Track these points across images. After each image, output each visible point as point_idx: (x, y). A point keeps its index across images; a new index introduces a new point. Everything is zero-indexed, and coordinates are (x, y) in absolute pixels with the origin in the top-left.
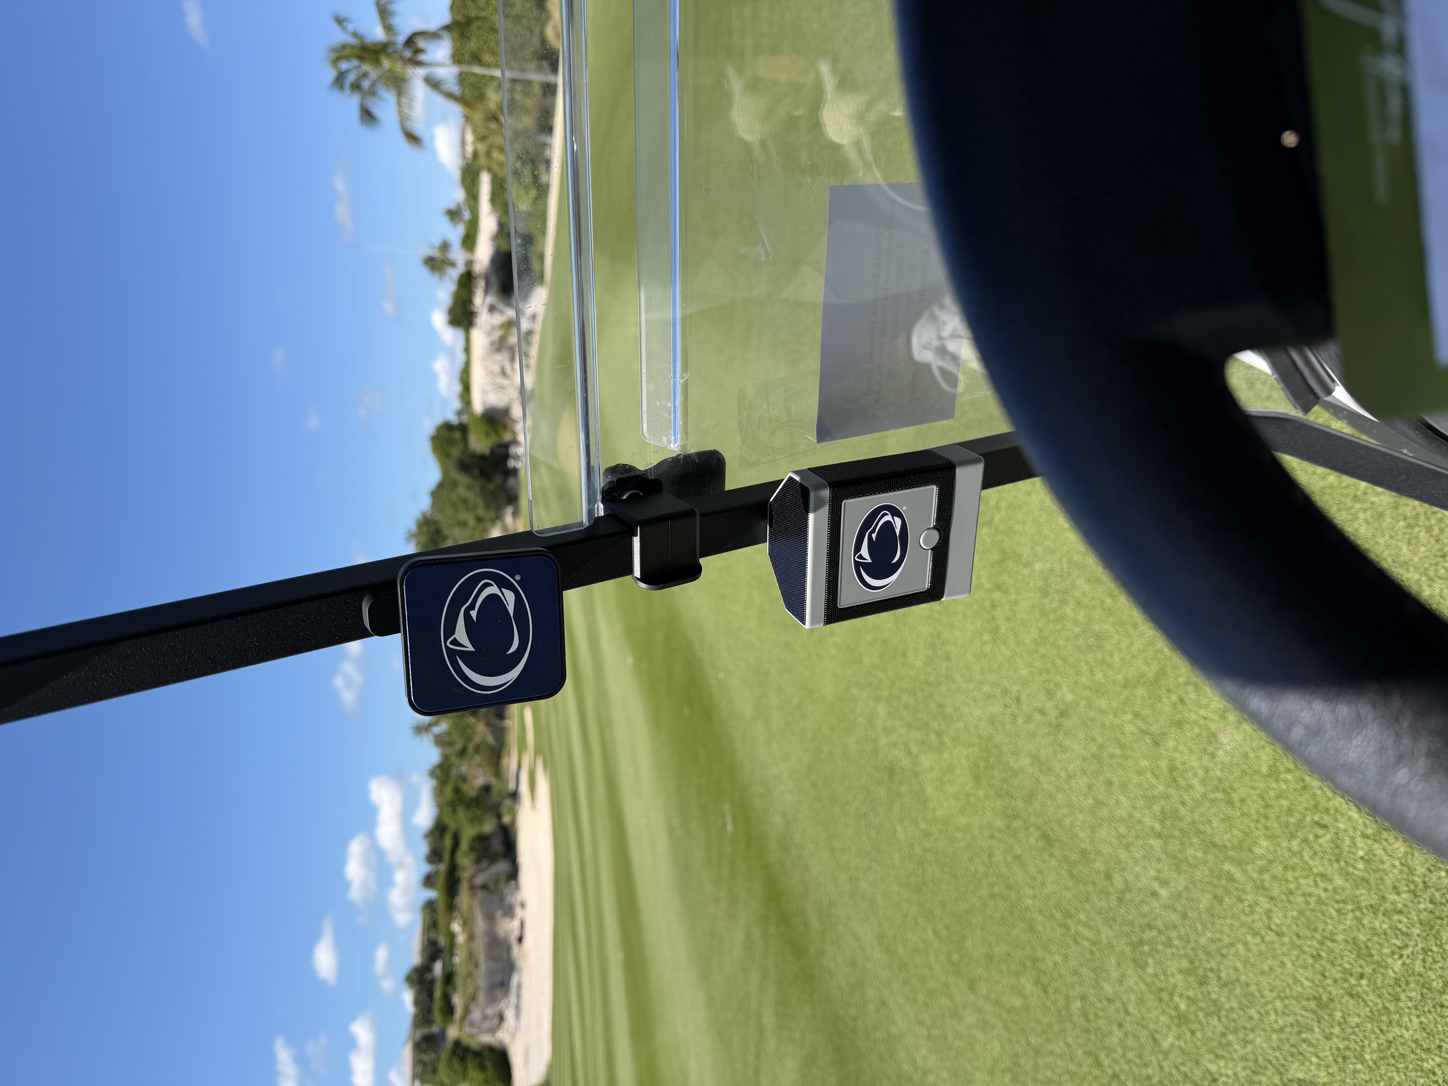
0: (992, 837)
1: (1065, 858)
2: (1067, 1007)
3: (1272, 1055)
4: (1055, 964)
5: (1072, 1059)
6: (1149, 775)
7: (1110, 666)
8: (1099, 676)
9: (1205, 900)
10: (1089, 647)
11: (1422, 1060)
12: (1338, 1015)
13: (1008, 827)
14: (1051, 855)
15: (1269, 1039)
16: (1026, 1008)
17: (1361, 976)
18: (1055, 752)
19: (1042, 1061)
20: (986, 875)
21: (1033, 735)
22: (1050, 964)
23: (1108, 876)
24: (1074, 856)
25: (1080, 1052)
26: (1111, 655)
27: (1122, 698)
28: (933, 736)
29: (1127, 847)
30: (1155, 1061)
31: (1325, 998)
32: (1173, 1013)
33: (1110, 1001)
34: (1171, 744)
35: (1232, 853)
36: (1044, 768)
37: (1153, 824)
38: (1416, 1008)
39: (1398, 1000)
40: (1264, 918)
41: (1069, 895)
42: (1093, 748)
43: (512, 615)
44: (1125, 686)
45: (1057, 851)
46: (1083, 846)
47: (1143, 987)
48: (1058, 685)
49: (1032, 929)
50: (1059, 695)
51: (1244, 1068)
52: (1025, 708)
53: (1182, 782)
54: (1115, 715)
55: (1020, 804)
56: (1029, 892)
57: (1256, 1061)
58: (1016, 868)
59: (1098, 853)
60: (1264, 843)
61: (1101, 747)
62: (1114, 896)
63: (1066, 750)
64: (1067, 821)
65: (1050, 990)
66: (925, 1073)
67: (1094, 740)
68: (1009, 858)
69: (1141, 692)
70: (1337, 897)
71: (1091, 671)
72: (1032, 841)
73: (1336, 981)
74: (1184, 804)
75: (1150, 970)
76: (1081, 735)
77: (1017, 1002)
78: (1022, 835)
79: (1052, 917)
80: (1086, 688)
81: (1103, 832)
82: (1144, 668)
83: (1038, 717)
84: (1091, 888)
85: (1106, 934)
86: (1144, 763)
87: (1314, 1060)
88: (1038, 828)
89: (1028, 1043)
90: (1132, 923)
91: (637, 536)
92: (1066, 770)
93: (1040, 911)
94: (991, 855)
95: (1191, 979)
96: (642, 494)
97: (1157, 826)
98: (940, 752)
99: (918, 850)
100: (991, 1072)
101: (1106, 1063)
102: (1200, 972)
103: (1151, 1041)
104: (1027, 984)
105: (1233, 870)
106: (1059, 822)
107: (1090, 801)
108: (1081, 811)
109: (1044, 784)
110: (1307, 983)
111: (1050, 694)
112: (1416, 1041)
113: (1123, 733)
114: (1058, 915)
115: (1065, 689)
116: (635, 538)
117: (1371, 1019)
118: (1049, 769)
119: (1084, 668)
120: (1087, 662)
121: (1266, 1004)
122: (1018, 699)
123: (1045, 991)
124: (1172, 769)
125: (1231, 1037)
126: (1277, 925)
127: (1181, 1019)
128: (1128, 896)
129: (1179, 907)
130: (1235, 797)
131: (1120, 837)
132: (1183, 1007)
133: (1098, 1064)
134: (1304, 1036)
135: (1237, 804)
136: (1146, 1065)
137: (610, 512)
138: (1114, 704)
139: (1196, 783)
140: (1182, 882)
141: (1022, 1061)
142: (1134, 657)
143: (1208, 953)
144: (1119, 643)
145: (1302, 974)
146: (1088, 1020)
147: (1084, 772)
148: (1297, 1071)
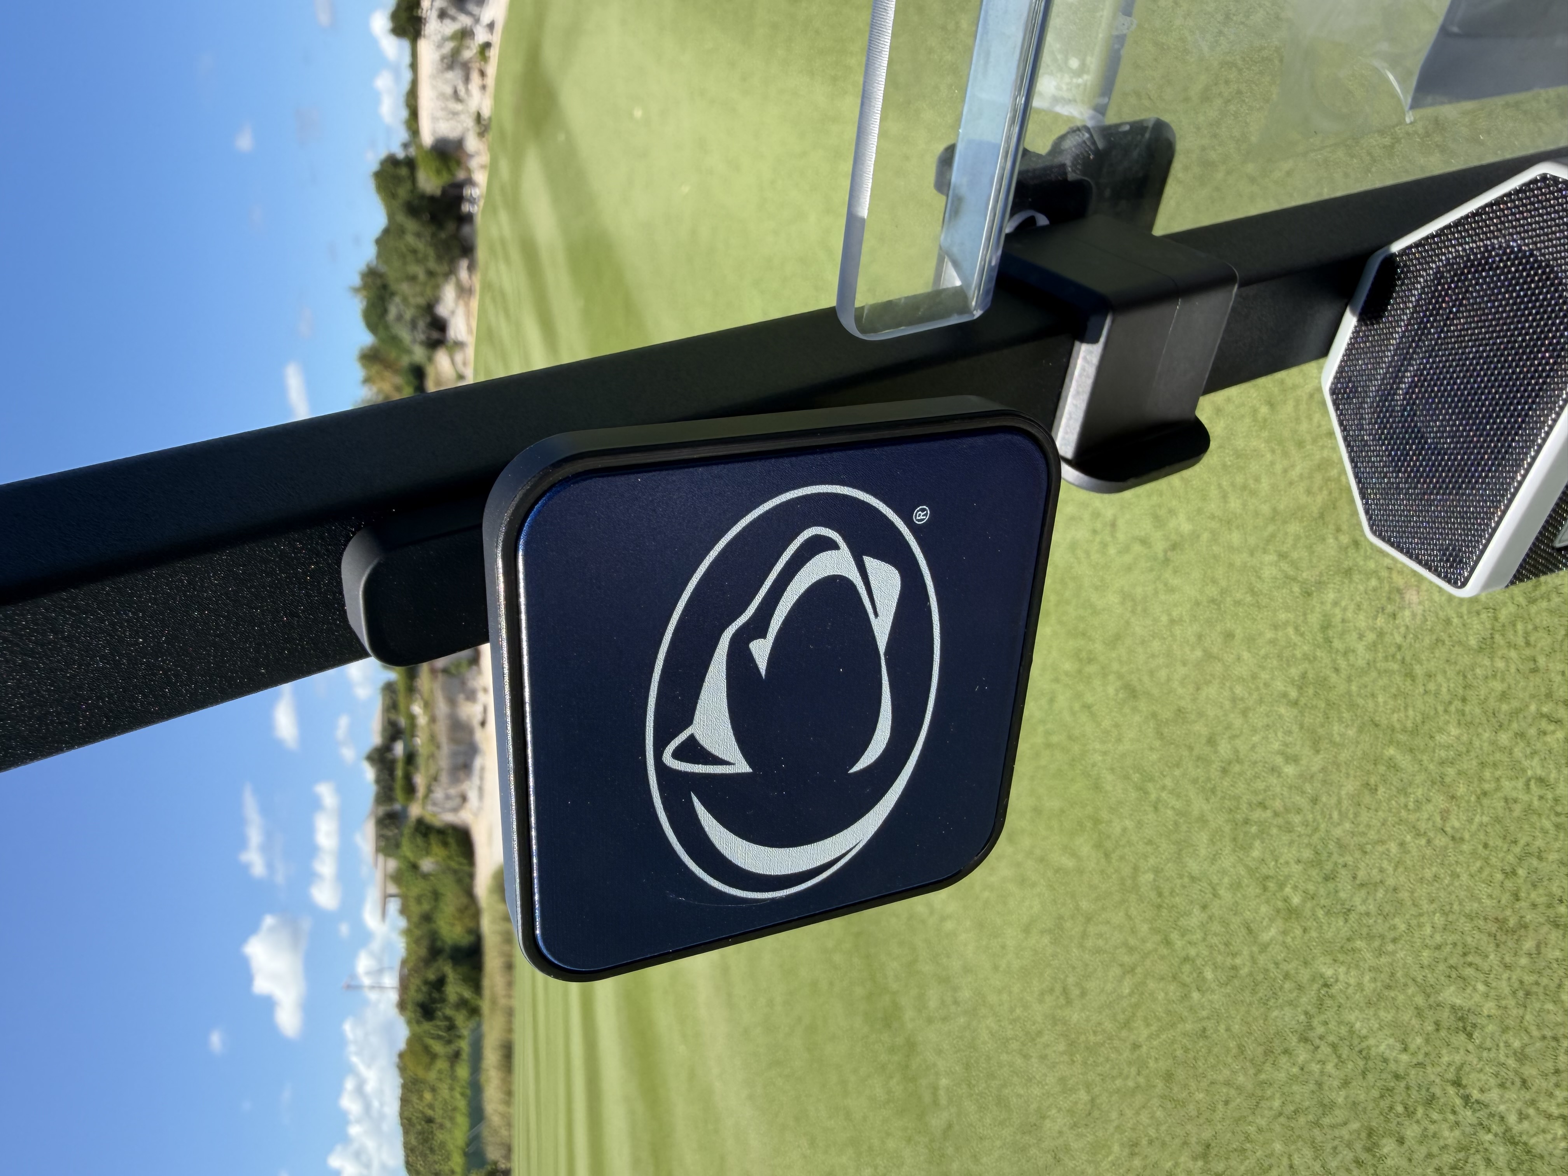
0: (1057, 680)
1: (1154, 715)
2: (1134, 878)
4: (1124, 830)
5: (1133, 931)
6: (1290, 630)
7: (1253, 493)
8: (1234, 504)
9: (1350, 787)
10: (1224, 466)
12: (1529, 945)
13: (1080, 671)
14: (1135, 709)
15: (1417, 955)
16: (1081, 871)
18: (1156, 592)
19: (1092, 929)
21: (1129, 569)
22: (1118, 830)
23: (1211, 741)
24: (1166, 714)
25: (1145, 928)
26: (1257, 480)
27: (1266, 534)
29: (1245, 713)
30: (1246, 952)
31: (1512, 922)
32: (1280, 904)
33: (1193, 879)
34: (1331, 596)
35: (1402, 737)
36: (1139, 608)
37: (1289, 689)
40: (1438, 819)
41: (1154, 756)
42: (1212, 591)
44: (1273, 519)
45: (1143, 705)
46: (1182, 703)
47: (1242, 871)
48: (1172, 512)
49: (1097, 787)
50: (1172, 524)
51: (1374, 980)
52: (1121, 536)
53: (1337, 644)
54: (1252, 554)
55: (1098, 647)
56: (1098, 746)
57: (1393, 975)
58: (1084, 718)
59: (1201, 714)
60: (1454, 731)
61: (1224, 592)
62: (1216, 765)
63: (1171, 590)
64: (1163, 674)
65: (1114, 857)
66: (943, 919)
67: (1214, 581)
68: (1077, 706)
69: (1294, 528)
71: (1225, 497)
72: (1111, 690)
73: (1534, 906)
74: (1337, 670)
75: (1256, 853)
76: (1196, 574)
77: (1068, 863)
78: (1097, 682)
79: (1127, 777)
80: (1213, 517)
81: (1211, 691)
82: (1304, 499)
83: (1137, 548)
84: (1186, 753)
85: (1199, 805)
86: (1282, 616)
87: (1481, 987)
88: (1120, 676)
89: (1077, 908)
90: (1237, 798)
92: (1169, 615)
93: (1112, 770)
94: (1052, 701)
95: (1314, 872)
97: (1293, 694)
100: (1027, 930)
101: (1179, 944)
102: (1329, 866)
103: (1244, 931)
104: (1084, 846)
105: (1399, 757)
106: (1151, 673)
107: (1199, 653)
108: (1184, 664)
109: (1137, 629)
110: (1488, 902)
111: (1158, 521)
113: (1260, 578)
114: (1136, 777)
115: (1182, 517)
118: (1145, 610)
119: (1214, 492)
120: (1220, 486)
121: (1421, 915)
122: (1113, 525)
123: (1107, 856)
124: (1326, 626)
125: (1359, 944)
126: (1453, 828)
127: (1291, 913)
128: (1237, 768)
129: (1308, 788)
130: (1418, 670)
131: (1234, 700)
132: (1296, 900)
133: (1168, 942)
134: (1470, 959)
135: (1420, 680)
136: (1234, 955)
138: (1252, 541)
139: (1360, 648)
140: (1317, 763)
141: (1068, 924)
142: (1291, 483)
143: (1342, 846)
144: (1272, 463)
145: (1483, 891)
146: (1160, 895)
147: (1194, 618)
148: (1451, 995)
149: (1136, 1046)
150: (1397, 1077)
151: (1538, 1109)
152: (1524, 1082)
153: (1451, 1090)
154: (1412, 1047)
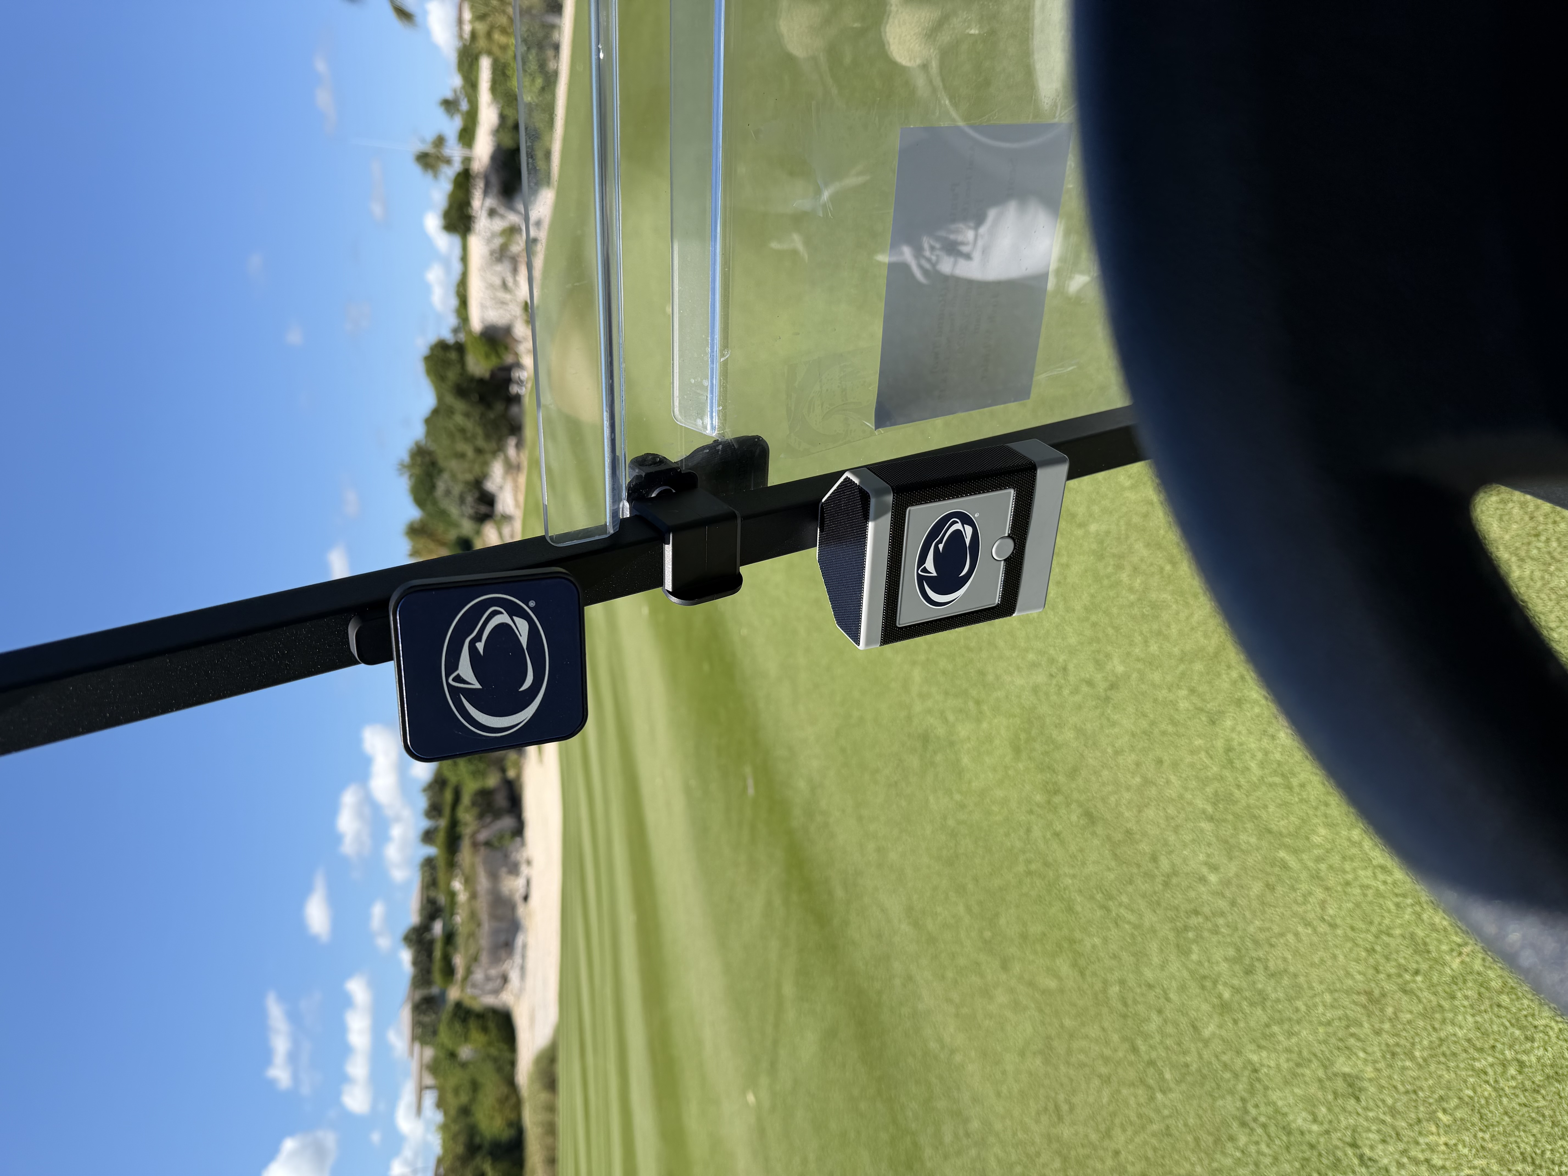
0: (1031, 812)
1: (1109, 838)
2: (1105, 991)
3: (1317, 1048)
4: (1094, 947)
5: (1107, 1043)
6: (1203, 755)
7: (1167, 638)
8: (1154, 648)
9: (1257, 888)
10: (1143, 616)
11: (1475, 1060)
12: (1390, 1011)
13: (1049, 802)
14: (1094, 834)
15: (1316, 1032)
16: (1062, 991)
17: (1417, 972)
18: (1102, 727)
19: (1075, 1045)
20: (1023, 852)
21: (1079, 707)
22: (1089, 946)
23: (1154, 859)
24: (1118, 836)
25: (1115, 1038)
26: (1168, 626)
27: (1178, 672)
28: (971, 705)
29: (1176, 829)
30: (1193, 1049)
31: (1377, 993)
32: (1216, 1001)
33: (1150, 986)
34: (1229, 723)
35: (1288, 840)
36: (1090, 742)
37: (1205, 806)
38: (1472, 1006)
39: (1454, 998)
40: (1318, 909)
41: (1111, 876)
42: (1144, 724)
43: (525, 646)
44: (1181, 660)
45: (1100, 830)
46: (1129, 825)
47: (1185, 974)
48: (1108, 656)
49: (1070, 909)
50: (1109, 667)
51: (1288, 1060)
52: (1072, 679)
53: (1238, 764)
54: (1170, 690)
55: (1061, 779)
56: (1068, 871)
57: (1300, 1053)
58: (1055, 845)
59: (1144, 834)
60: (1322, 831)
61: (1153, 723)
62: (1159, 879)
63: (1113, 724)
64: (1113, 799)
65: (1088, 973)
66: (953, 1052)
67: (1145, 715)
68: (1048, 835)
69: (1198, 666)
70: (1396, 891)
71: (1146, 642)
72: (1074, 818)
73: (1389, 976)
74: (1239, 787)
75: (1194, 957)
76: (1131, 709)
77: (1052, 984)
78: (1063, 811)
79: (1092, 898)
80: (1138, 660)
81: (1150, 813)
82: (1203, 641)
83: (1085, 689)
84: (1135, 870)
85: (1150, 919)
86: (1198, 742)
87: (1362, 1055)
88: (1080, 804)
89: (1062, 1026)
90: (1177, 909)
91: (669, 544)
92: (1113, 746)
93: (1080, 891)
94: (1028, 831)
95: (1237, 968)
96: (674, 491)
97: (1210, 809)
98: (979, 720)
99: (951, 822)
100: (1022, 1054)
101: (1143, 1048)
102: (1247, 961)
103: (1191, 1029)
104: (1064, 966)
105: (1287, 858)
106: (1104, 800)
107: (1138, 780)
108: (1128, 789)
109: (1090, 760)
110: (1359, 977)
111: (1099, 665)
112: (1469, 1041)
113: (1177, 710)
114: (1099, 896)
115: (1116, 661)
116: (666, 546)
117: (1424, 1016)
118: (1094, 744)
119: (1138, 639)
120: (1141, 633)
121: (1315, 995)
122: (1065, 669)
123: (1082, 974)
124: (1229, 749)
125: (1276, 1029)
126: (1331, 916)
127: (1224, 1007)
128: (1174, 881)
129: (1228, 893)
130: (1295, 782)
131: (1168, 818)
132: (1227, 995)
133: (1135, 1049)
134: (1353, 1030)
135: (1297, 789)
136: (1185, 1053)
137: (638, 513)
138: (1169, 678)
139: (1253, 765)
140: (1232, 869)
141: (1055, 1043)
142: (1192, 629)
143: (1256, 942)
144: (1177, 613)
145: (1354, 968)
146: (1125, 1004)
147: (1132, 748)
148: (1343, 1065)
149: (1117, 1153)
150: (1312, 1147)
151: (1409, 1158)
152: (1398, 1134)
153: (1350, 1151)
154: (1320, 1118)
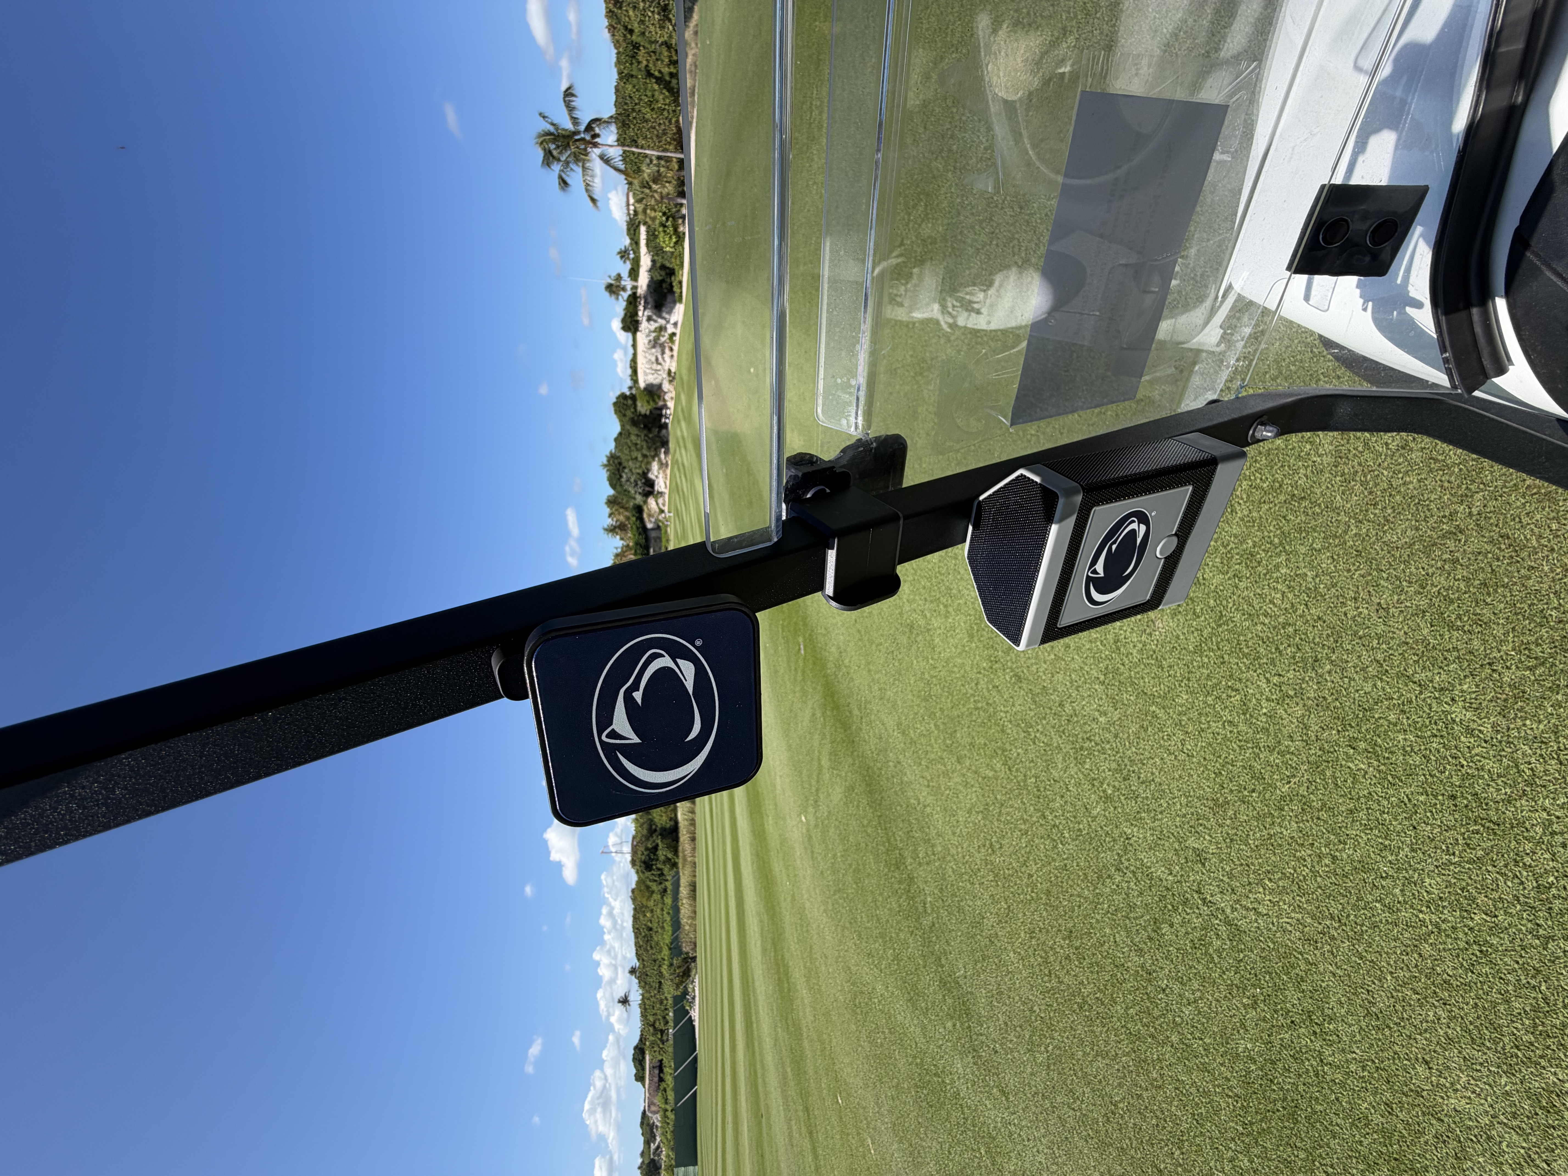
1: (1031, 691)
3: (1173, 830)
4: (1018, 754)
5: (1026, 811)
11: (1296, 851)
12: (1230, 813)
14: (1021, 688)
15: (1173, 820)
16: (996, 778)
17: (1253, 791)
19: (1004, 811)
22: (1015, 754)
24: (1037, 690)
25: (1031, 809)
29: (1077, 689)
30: (1085, 821)
31: (1221, 800)
33: (1055, 781)
35: (1158, 700)
37: (1099, 675)
38: (1296, 816)
39: (1282, 810)
40: (1179, 744)
41: (1032, 714)
43: (690, 690)
45: (1025, 685)
46: (1045, 684)
49: (1003, 731)
56: (1002, 708)
59: (1055, 690)
60: (1185, 696)
62: (1064, 718)
65: (1014, 769)
66: (925, 807)
73: (1231, 791)
74: (1123, 664)
75: (1087, 766)
79: (1018, 726)
85: (1056, 740)
90: (1076, 736)
91: (833, 549)
93: (1010, 721)
94: (977, 684)
95: (1118, 776)
96: (828, 491)
101: (1050, 817)
103: (1084, 809)
104: (998, 764)
110: (1208, 790)
114: (1023, 725)
116: (830, 551)
117: (1258, 820)
121: (1174, 798)
123: (1010, 769)
125: (1144, 815)
126: (1188, 750)
128: (1075, 719)
129: (1112, 729)
130: (1165, 664)
131: (1072, 681)
132: (1109, 791)
135: (1166, 669)
136: (1079, 823)
137: (794, 515)
141: (991, 808)
143: (1131, 761)
145: (1205, 784)
146: (1039, 790)
151: (1241, 905)
